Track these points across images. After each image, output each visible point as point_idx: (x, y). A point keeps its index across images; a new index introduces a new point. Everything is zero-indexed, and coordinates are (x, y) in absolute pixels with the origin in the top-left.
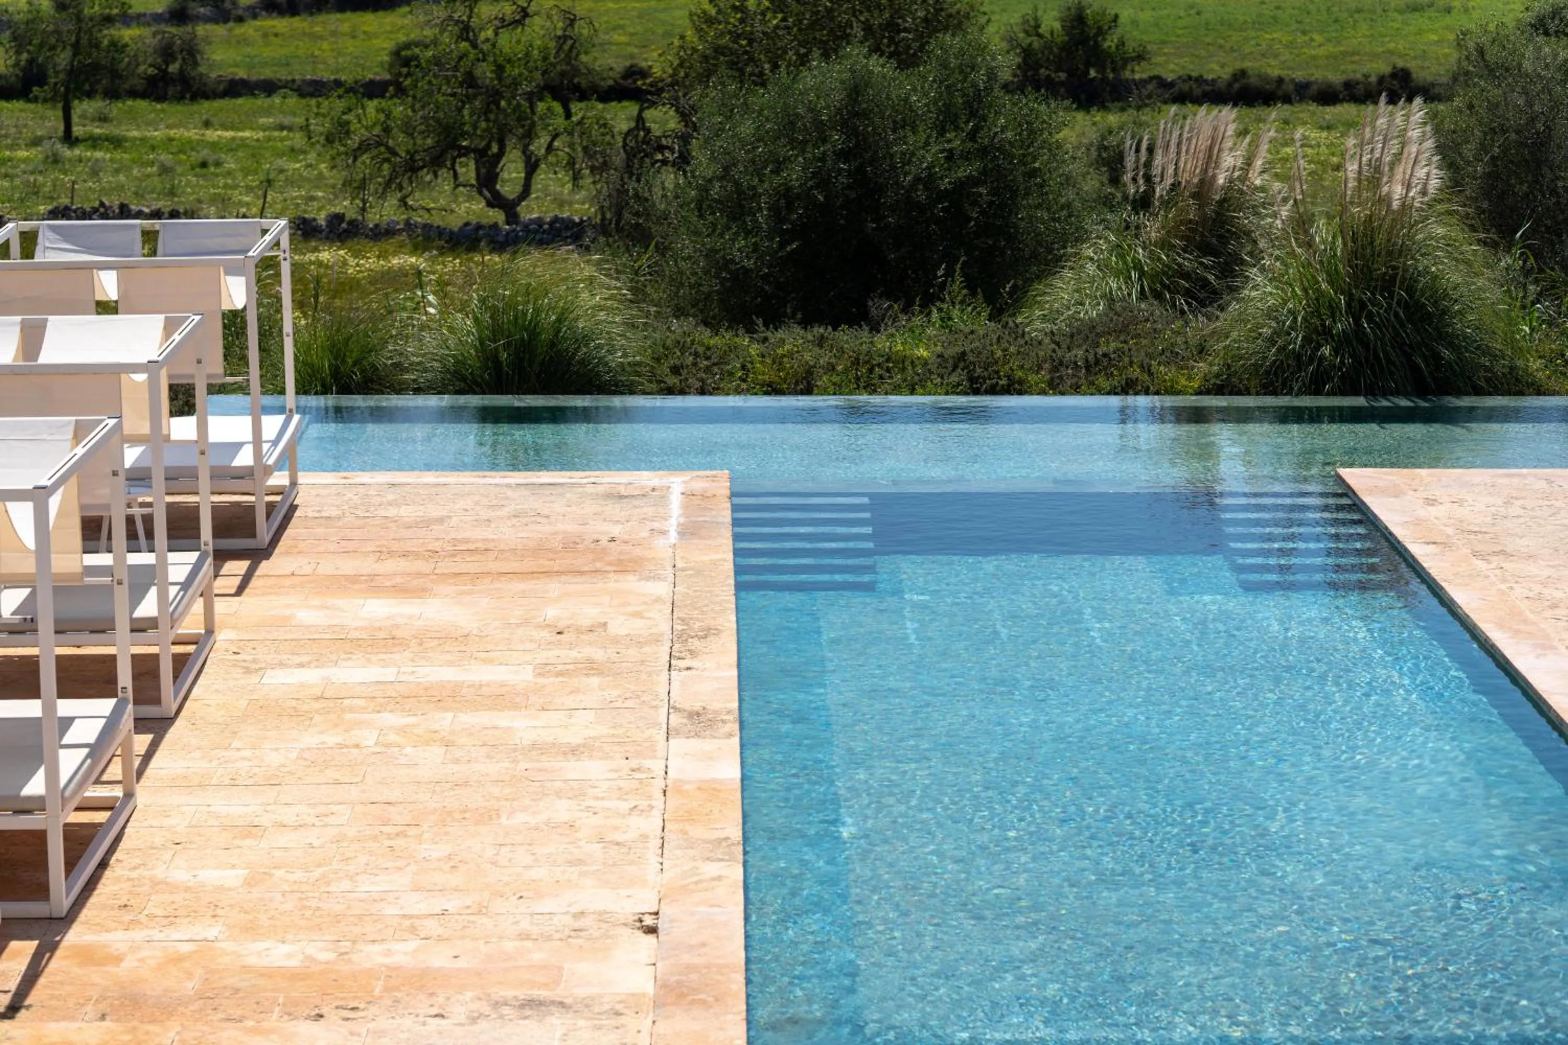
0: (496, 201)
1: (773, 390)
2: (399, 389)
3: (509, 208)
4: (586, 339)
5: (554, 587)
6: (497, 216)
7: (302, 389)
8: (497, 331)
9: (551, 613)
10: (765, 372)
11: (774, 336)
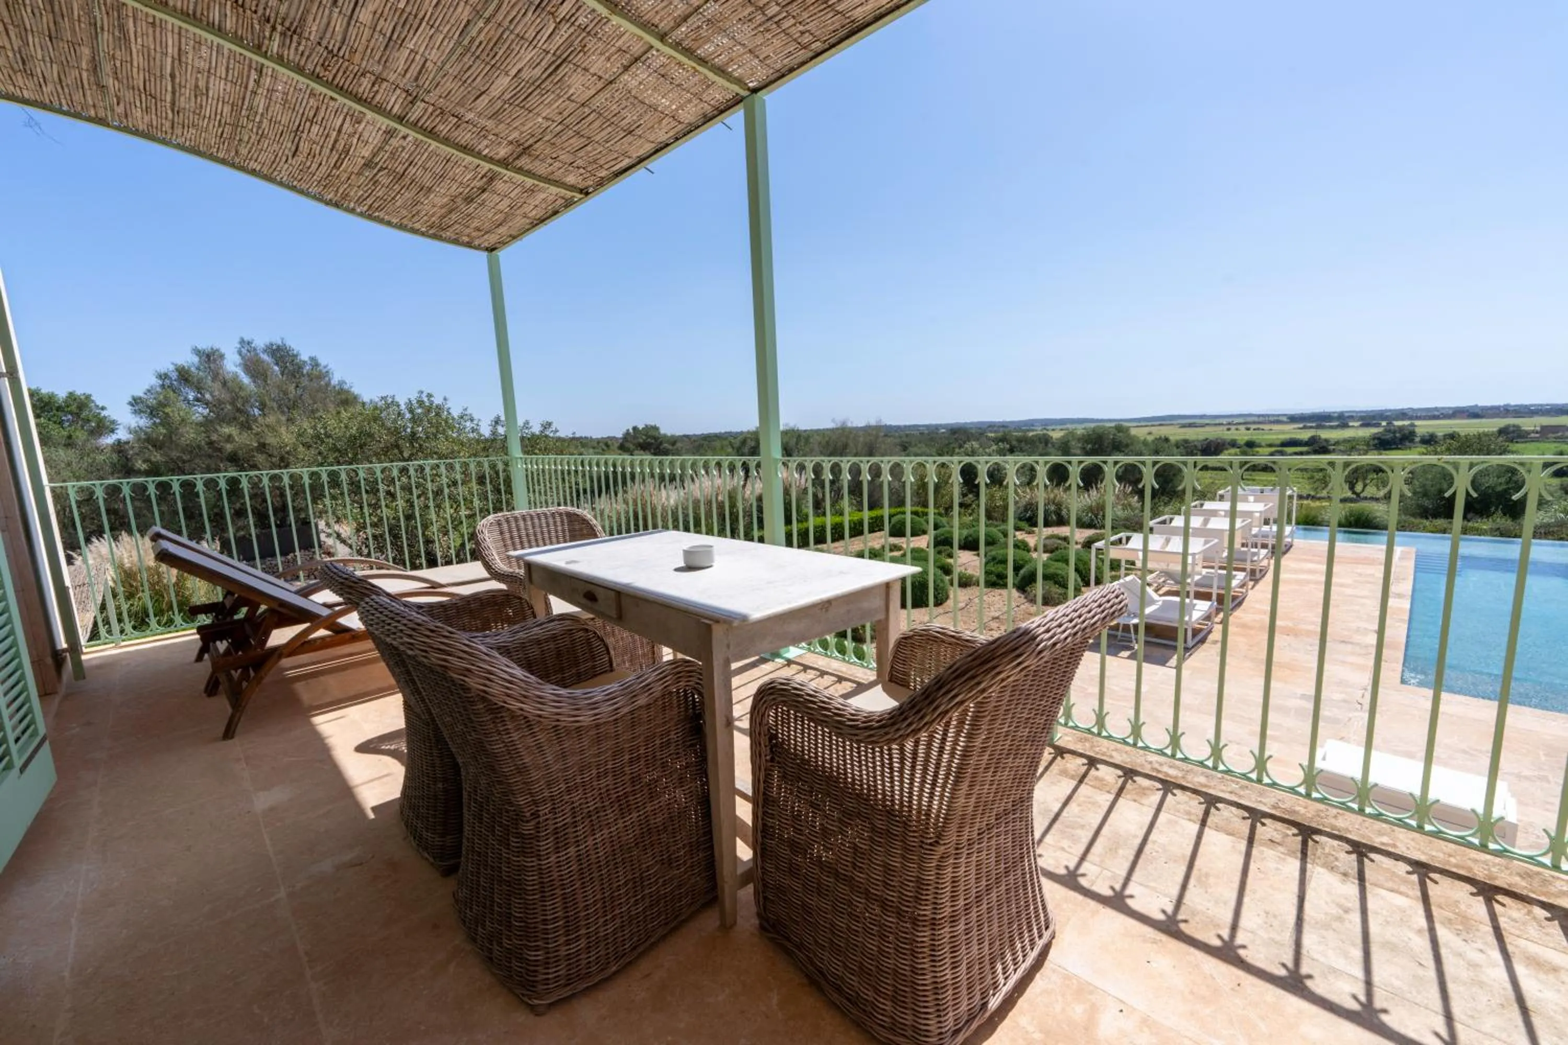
0: (1354, 493)
1: (1432, 532)
2: (1322, 526)
3: (1358, 495)
4: (1375, 518)
5: (1360, 566)
6: (1354, 496)
7: (1298, 523)
8: (1351, 515)
9: (1359, 571)
10: (1430, 528)
11: (1434, 521)
